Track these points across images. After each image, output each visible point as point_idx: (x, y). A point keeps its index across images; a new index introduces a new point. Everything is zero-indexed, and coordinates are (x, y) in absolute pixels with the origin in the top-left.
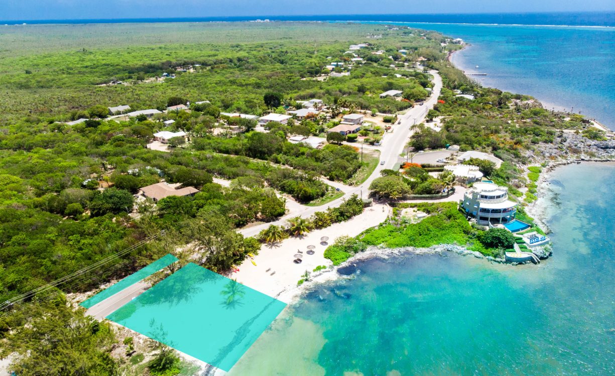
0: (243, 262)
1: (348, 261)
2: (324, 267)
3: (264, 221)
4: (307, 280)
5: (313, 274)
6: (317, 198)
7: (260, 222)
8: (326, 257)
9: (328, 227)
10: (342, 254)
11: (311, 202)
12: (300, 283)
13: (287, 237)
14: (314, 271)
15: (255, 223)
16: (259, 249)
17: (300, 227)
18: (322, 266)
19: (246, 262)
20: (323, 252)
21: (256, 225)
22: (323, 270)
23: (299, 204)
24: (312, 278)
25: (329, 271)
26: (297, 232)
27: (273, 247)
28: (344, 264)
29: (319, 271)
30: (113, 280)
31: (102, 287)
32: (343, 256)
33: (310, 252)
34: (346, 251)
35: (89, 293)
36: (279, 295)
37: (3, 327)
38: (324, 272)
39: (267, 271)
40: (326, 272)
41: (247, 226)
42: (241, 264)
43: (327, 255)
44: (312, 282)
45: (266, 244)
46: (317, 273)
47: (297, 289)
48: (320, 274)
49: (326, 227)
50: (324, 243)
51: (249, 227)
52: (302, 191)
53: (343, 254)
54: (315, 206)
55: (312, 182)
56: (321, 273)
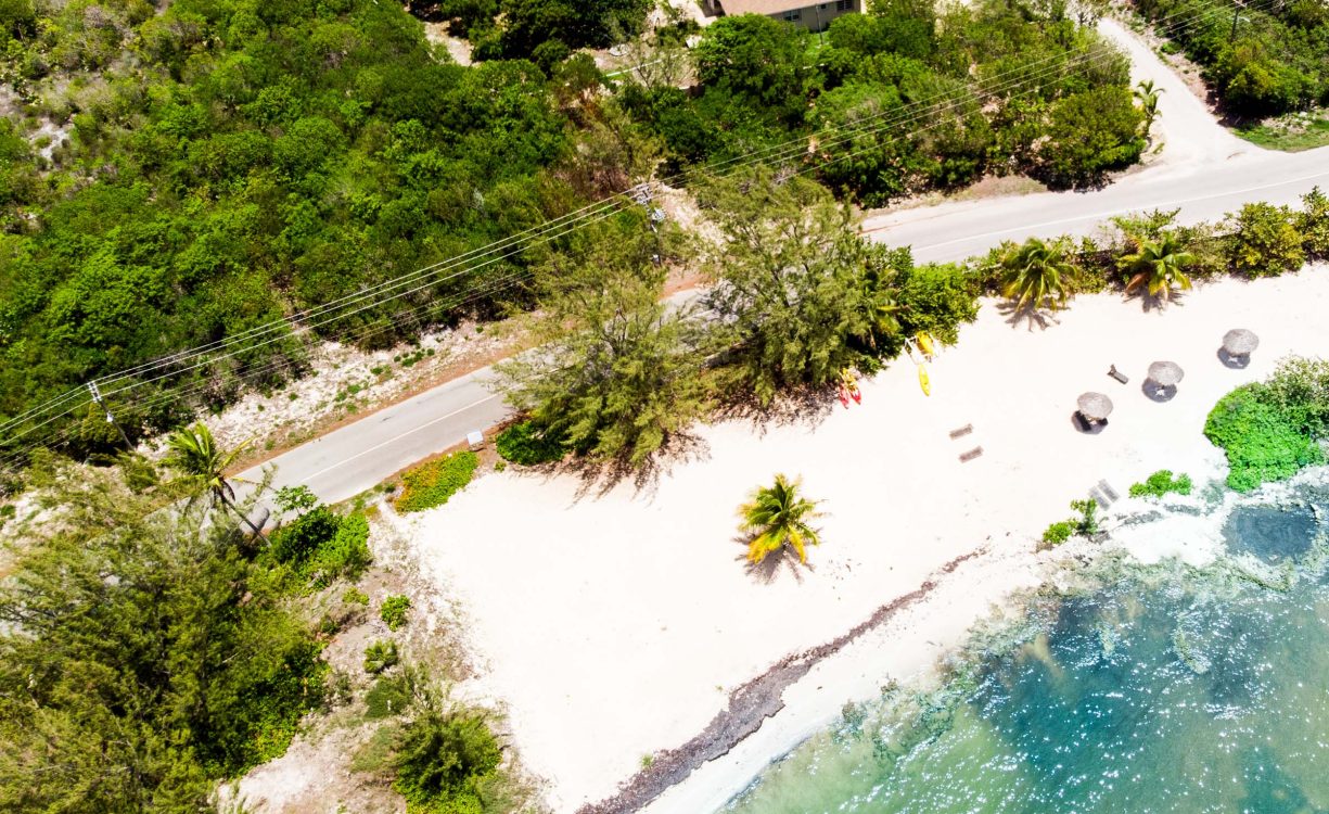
0: (890, 362)
1: (1298, 480)
2: (1184, 486)
3: (1043, 181)
4: (1084, 529)
5: (1127, 505)
6: (1300, 109)
7: (1028, 180)
8: (1209, 436)
9: (1286, 276)
10: (1283, 443)
11: (1268, 123)
12: (1056, 535)
13: (1097, 288)
14: (1137, 491)
15: (1012, 180)
16: (970, 317)
17: (1155, 266)
18: (1174, 479)
19: (901, 368)
20: (1211, 406)
21: (1007, 192)
22: (1171, 498)
23: (1215, 119)
24: (1109, 526)
25: (1195, 512)
26: (1138, 278)
27: (1025, 322)
28: (1274, 494)
29: (1152, 497)
30: (470, 319)
31: (428, 341)
32: (1286, 453)
33: (1156, 390)
34: (1305, 430)
35: (383, 357)
36: (951, 567)
37: (106, 437)
38: (1171, 509)
39: (955, 434)
40: (1184, 509)
41: (976, 186)
42: (880, 372)
43: (1220, 428)
44: (1106, 543)
45: (1003, 300)
46: (1142, 505)
47: (1032, 559)
48: (1152, 516)
49: (1274, 274)
50: (1231, 357)
51: (979, 196)
52: (1240, 76)
53: (1288, 444)
54: (1275, 146)
55: (1303, 32)
56: (1160, 509)
